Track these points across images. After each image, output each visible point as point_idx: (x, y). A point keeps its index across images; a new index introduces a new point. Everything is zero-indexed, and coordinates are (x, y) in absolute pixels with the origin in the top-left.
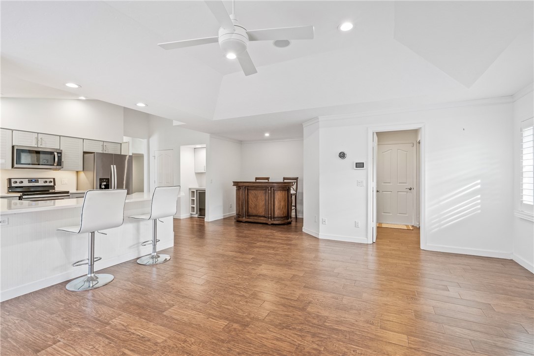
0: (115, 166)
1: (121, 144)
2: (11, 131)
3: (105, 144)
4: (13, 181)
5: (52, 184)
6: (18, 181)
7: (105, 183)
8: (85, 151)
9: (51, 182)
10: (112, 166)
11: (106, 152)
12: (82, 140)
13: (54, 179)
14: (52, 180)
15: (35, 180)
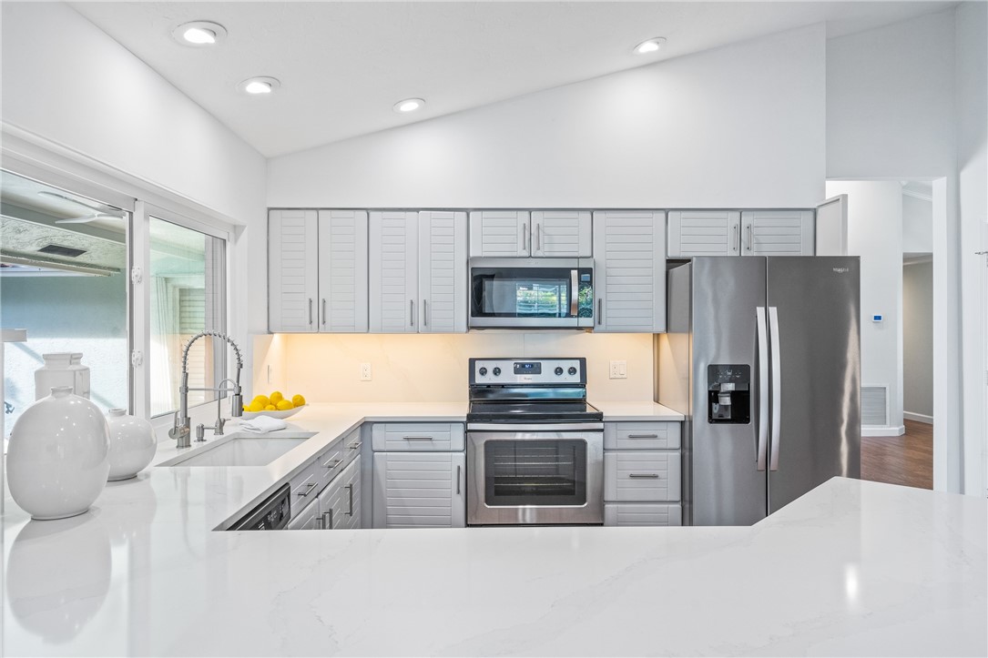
0: (773, 311)
1: (815, 211)
2: (464, 214)
3: (747, 220)
4: (479, 365)
5: (576, 379)
6: (490, 366)
7: (731, 387)
8: (673, 254)
9: (572, 371)
10: (760, 311)
11: (754, 253)
12: (662, 215)
13: (583, 361)
14: (577, 364)
15: (532, 365)
